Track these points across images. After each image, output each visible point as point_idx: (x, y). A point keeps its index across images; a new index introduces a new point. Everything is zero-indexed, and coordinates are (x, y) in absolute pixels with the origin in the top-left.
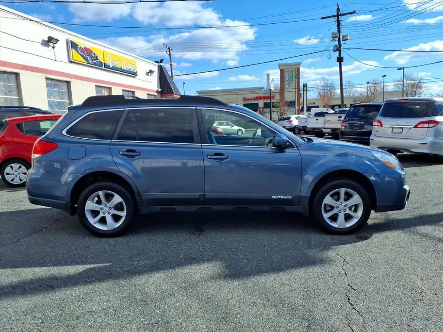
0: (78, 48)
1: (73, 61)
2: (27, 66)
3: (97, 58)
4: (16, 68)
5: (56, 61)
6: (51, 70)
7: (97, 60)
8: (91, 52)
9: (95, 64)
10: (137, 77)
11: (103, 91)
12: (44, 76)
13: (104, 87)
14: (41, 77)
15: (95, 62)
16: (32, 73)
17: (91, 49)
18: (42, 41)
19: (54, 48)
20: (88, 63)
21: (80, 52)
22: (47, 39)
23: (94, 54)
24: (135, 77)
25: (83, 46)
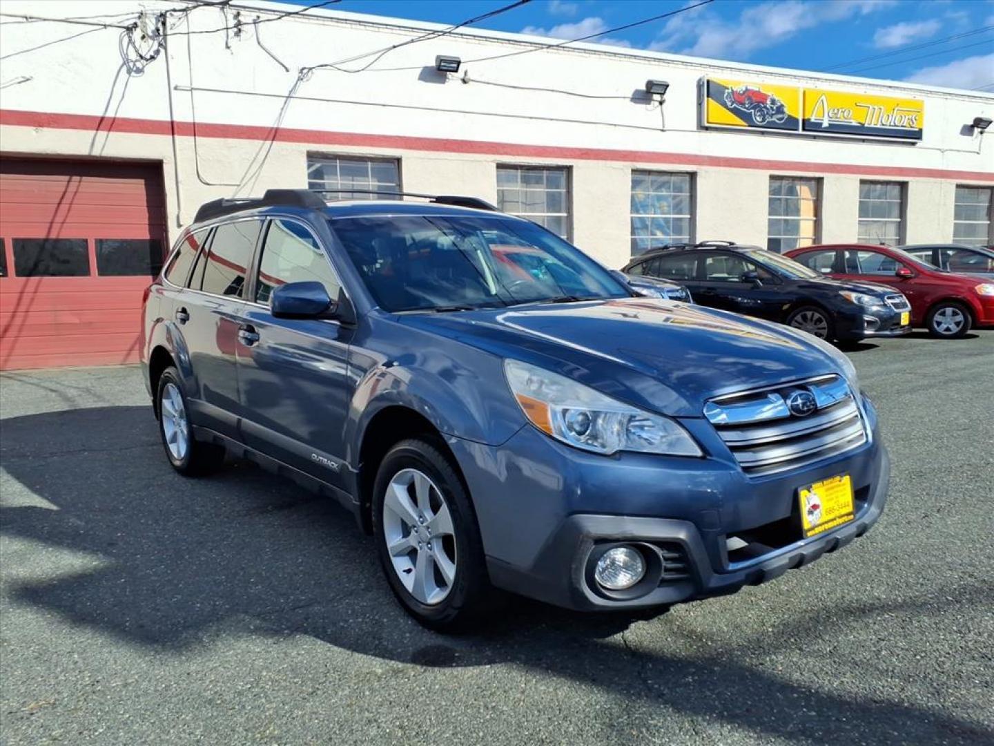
0: (726, 95)
1: (707, 125)
2: (592, 150)
3: (780, 110)
4: (565, 157)
5: (662, 131)
6: (648, 153)
7: (780, 116)
8: (764, 97)
9: (772, 125)
10: (920, 143)
11: (798, 187)
12: (628, 166)
13: (801, 179)
14: (622, 169)
15: (774, 119)
16: (601, 163)
17: (763, 91)
18: (634, 94)
19: (661, 103)
20: (749, 126)
21: (729, 104)
22: (644, 88)
23: (773, 102)
24: (913, 144)
25: (740, 88)
